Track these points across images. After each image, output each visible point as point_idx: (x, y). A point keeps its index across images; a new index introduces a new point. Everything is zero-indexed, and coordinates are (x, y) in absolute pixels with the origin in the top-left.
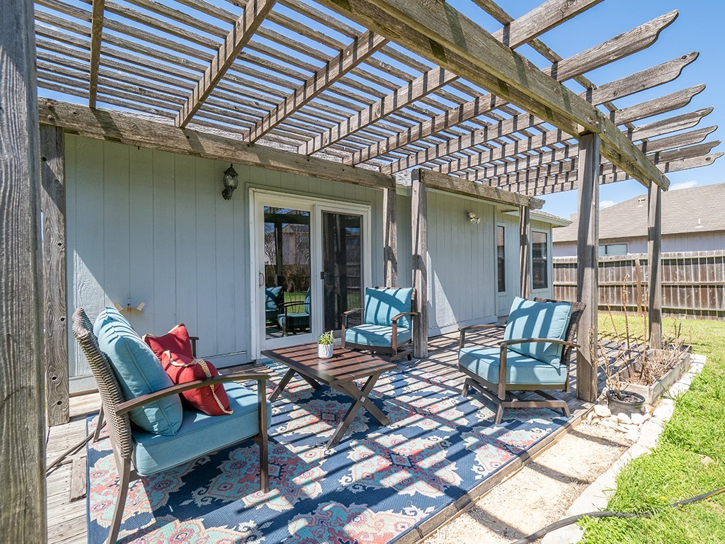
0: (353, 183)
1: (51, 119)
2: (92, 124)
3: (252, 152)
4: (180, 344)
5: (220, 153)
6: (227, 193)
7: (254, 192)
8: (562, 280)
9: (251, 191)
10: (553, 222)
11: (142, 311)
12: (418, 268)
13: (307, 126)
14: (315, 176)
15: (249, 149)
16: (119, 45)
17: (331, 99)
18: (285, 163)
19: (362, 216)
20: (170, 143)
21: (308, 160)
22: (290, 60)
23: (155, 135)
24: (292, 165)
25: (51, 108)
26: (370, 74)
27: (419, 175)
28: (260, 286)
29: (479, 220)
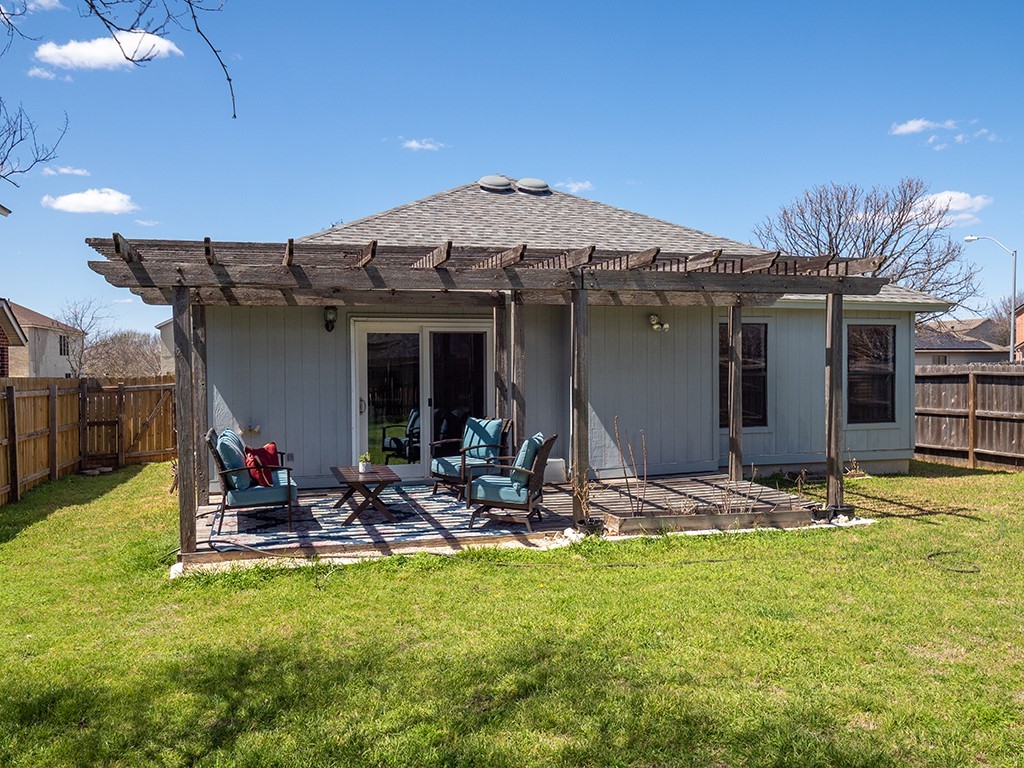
1: (199, 301)
2: (221, 299)
3: (337, 297)
5: (310, 302)
6: (329, 326)
7: (355, 321)
8: (990, 408)
9: (352, 321)
10: (912, 309)
11: (259, 432)
12: (515, 398)
19: (487, 333)
20: (271, 302)
21: (393, 294)
23: (261, 298)
24: (376, 301)
25: (198, 294)
28: (361, 412)
29: (666, 326)
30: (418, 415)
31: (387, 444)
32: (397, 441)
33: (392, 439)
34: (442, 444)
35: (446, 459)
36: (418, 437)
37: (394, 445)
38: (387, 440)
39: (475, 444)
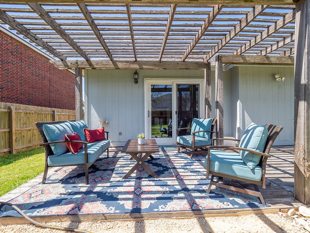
0: (186, 69)
1: (77, 66)
2: (86, 65)
3: (136, 64)
4: (98, 133)
5: (124, 66)
6: (136, 81)
7: (146, 79)
9: (145, 79)
12: (218, 108)
13: (153, 48)
14: (166, 69)
15: (135, 63)
16: (77, 39)
17: (148, 34)
18: (150, 66)
19: (199, 84)
20: (108, 66)
21: (160, 63)
22: (118, 24)
23: (103, 65)
24: (153, 66)
25: (77, 63)
26: (151, 18)
27: (219, 59)
28: (148, 116)
29: (283, 79)
30: (172, 121)
31: (162, 130)
32: (165, 129)
33: (164, 128)
34: (181, 130)
35: (184, 137)
36: (172, 128)
37: (164, 130)
38: (162, 128)
39: (197, 130)
